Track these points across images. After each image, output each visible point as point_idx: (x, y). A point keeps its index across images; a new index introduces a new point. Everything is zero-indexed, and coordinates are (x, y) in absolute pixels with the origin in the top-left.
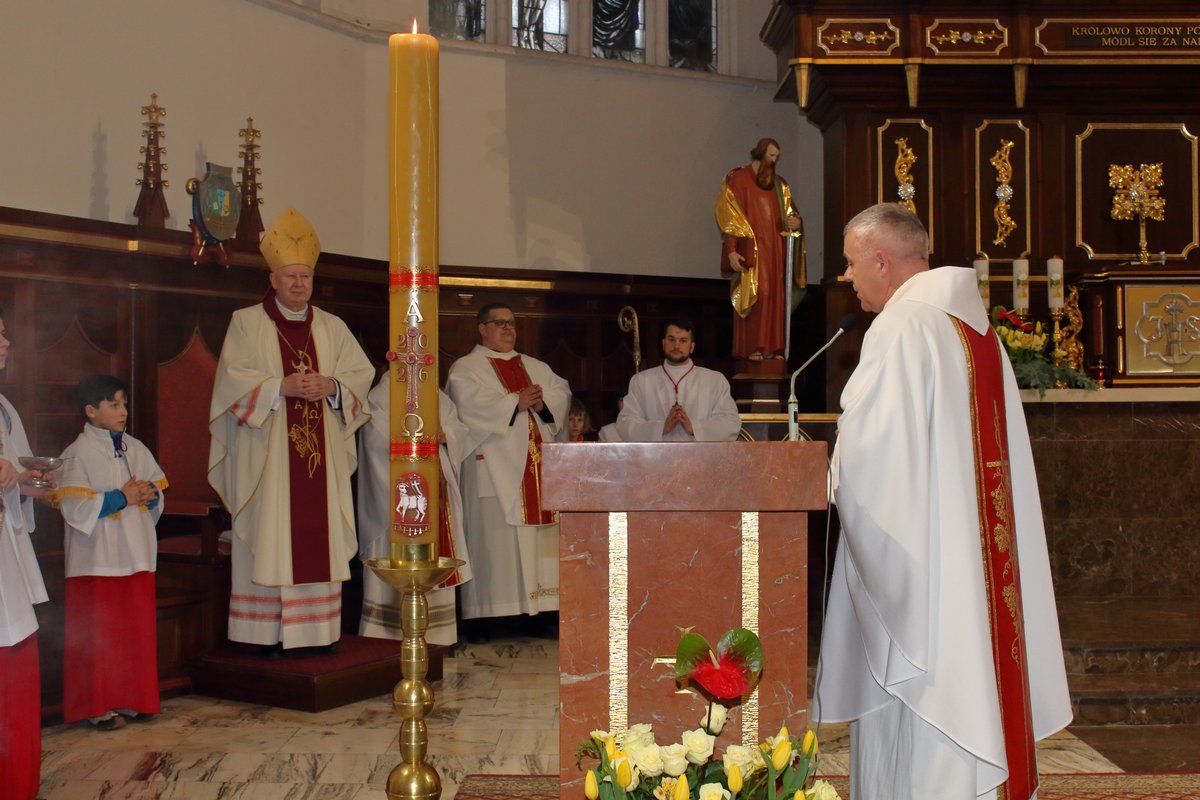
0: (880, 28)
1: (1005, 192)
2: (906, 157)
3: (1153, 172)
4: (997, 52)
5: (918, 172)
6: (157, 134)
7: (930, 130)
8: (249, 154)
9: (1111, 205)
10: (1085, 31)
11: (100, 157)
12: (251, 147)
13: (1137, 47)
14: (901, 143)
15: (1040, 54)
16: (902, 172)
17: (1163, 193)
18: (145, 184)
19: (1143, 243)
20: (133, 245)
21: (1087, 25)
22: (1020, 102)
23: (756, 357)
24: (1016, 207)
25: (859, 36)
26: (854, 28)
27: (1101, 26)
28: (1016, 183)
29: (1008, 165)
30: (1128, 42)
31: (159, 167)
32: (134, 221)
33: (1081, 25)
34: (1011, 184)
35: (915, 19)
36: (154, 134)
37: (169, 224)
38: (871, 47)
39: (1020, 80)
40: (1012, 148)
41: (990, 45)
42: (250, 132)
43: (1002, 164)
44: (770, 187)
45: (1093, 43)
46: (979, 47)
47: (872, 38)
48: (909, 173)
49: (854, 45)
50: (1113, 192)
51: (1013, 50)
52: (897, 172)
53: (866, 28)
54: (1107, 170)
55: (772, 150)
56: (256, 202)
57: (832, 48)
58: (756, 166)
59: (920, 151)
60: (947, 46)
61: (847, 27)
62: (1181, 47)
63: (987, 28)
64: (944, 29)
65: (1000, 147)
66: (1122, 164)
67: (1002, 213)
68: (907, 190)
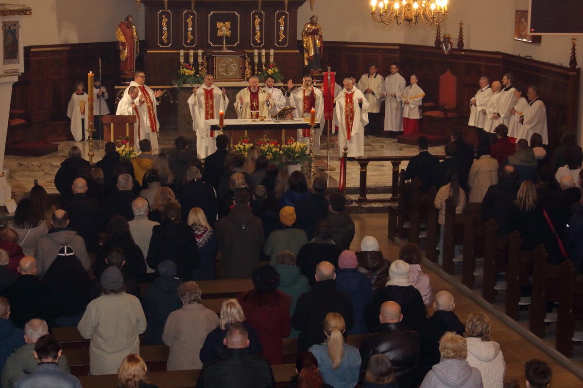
1: (190, 29)
2: (165, 20)
3: (228, 24)
5: (168, 24)
7: (171, 13)
9: (217, 33)
14: (164, 16)
16: (164, 25)
17: (231, 29)
19: (224, 43)
22: (193, 7)
23: (126, 72)
24: (193, 33)
28: (193, 27)
29: (191, 22)
39: (192, 3)
40: (192, 18)
43: (189, 21)
44: (130, 28)
48: (166, 24)
50: (218, 29)
52: (163, 24)
54: (216, 23)
55: (131, 19)
58: (126, 22)
59: (169, 19)
65: (189, 17)
66: (220, 22)
67: (189, 34)
68: (165, 28)
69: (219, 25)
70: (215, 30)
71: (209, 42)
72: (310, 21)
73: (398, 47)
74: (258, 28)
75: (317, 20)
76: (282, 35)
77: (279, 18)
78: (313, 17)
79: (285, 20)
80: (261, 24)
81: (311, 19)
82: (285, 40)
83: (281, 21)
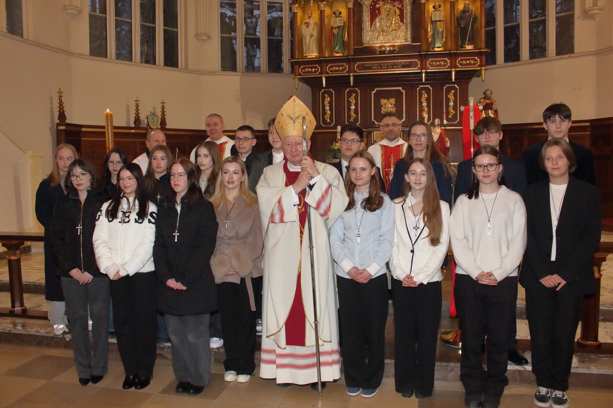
0: (315, 67)
1: (353, 107)
2: (328, 99)
3: (393, 101)
4: (345, 72)
6: (138, 106)
7: (334, 92)
8: (163, 108)
9: (381, 110)
10: (368, 65)
11: (128, 111)
12: (163, 106)
13: (382, 69)
14: (326, 95)
15: (356, 72)
16: (326, 103)
17: (395, 106)
18: (136, 118)
20: (133, 131)
21: (368, 64)
22: (352, 85)
24: (356, 111)
25: (310, 70)
26: (308, 68)
27: (372, 64)
28: (356, 105)
29: (354, 101)
30: (379, 67)
31: (138, 113)
32: (133, 126)
33: (366, 64)
34: (355, 105)
35: (324, 65)
36: (137, 106)
37: (141, 126)
38: (313, 72)
39: (352, 79)
40: (355, 96)
41: (343, 70)
42: (163, 103)
43: (352, 99)
45: (370, 68)
46: (341, 71)
47: (313, 70)
48: (329, 103)
49: (309, 72)
50: (382, 106)
51: (349, 72)
53: (312, 68)
54: (380, 100)
56: (165, 119)
57: (303, 73)
59: (331, 98)
60: (332, 71)
61: (307, 68)
62: (393, 68)
63: (342, 66)
64: (331, 67)
65: (352, 95)
66: (384, 99)
67: (352, 113)
68: (327, 108)
69: (383, 101)
70: (378, 107)
71: (373, 120)
72: (484, 96)
73: (588, 124)
74: (425, 104)
75: (491, 94)
76: (452, 111)
77: (447, 93)
78: (486, 91)
79: (455, 95)
80: (428, 100)
81: (485, 93)
82: (455, 116)
83: (451, 96)
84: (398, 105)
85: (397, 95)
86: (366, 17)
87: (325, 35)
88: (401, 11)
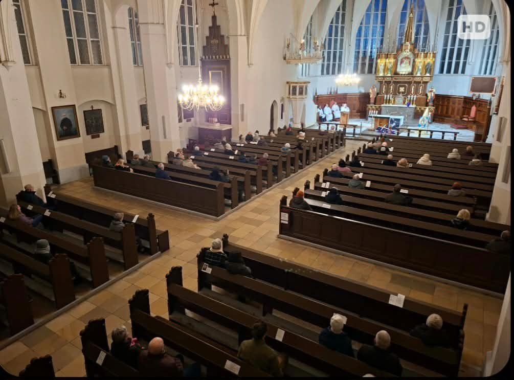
0: (382, 78)
13: (401, 79)
15: (393, 80)
16: (384, 88)
27: (398, 78)
31: (331, 91)
32: (330, 94)
44: (374, 89)
56: (337, 91)
61: (379, 78)
62: (405, 79)
63: (390, 78)
64: (386, 78)
69: (401, 88)
71: (397, 93)
72: (431, 87)
74: (413, 89)
76: (421, 92)
79: (422, 87)
84: (405, 90)
85: (405, 87)
86: (399, 63)
87: (386, 69)
88: (410, 62)
